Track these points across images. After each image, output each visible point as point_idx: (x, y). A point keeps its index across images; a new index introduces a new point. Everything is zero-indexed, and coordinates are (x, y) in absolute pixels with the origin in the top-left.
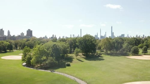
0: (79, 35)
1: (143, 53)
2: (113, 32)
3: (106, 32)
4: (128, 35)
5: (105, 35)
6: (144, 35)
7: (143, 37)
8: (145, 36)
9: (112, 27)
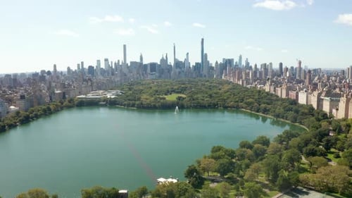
2: (206, 54)
3: (188, 54)
4: (241, 58)
5: (187, 60)
6: (281, 65)
8: (284, 67)
9: (203, 40)
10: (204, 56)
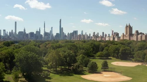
0: (12, 30)
1: (102, 68)
2: (62, 28)
3: (52, 28)
4: (82, 32)
5: (51, 31)
6: (103, 33)
7: (102, 36)
9: (61, 20)
10: (61, 29)
